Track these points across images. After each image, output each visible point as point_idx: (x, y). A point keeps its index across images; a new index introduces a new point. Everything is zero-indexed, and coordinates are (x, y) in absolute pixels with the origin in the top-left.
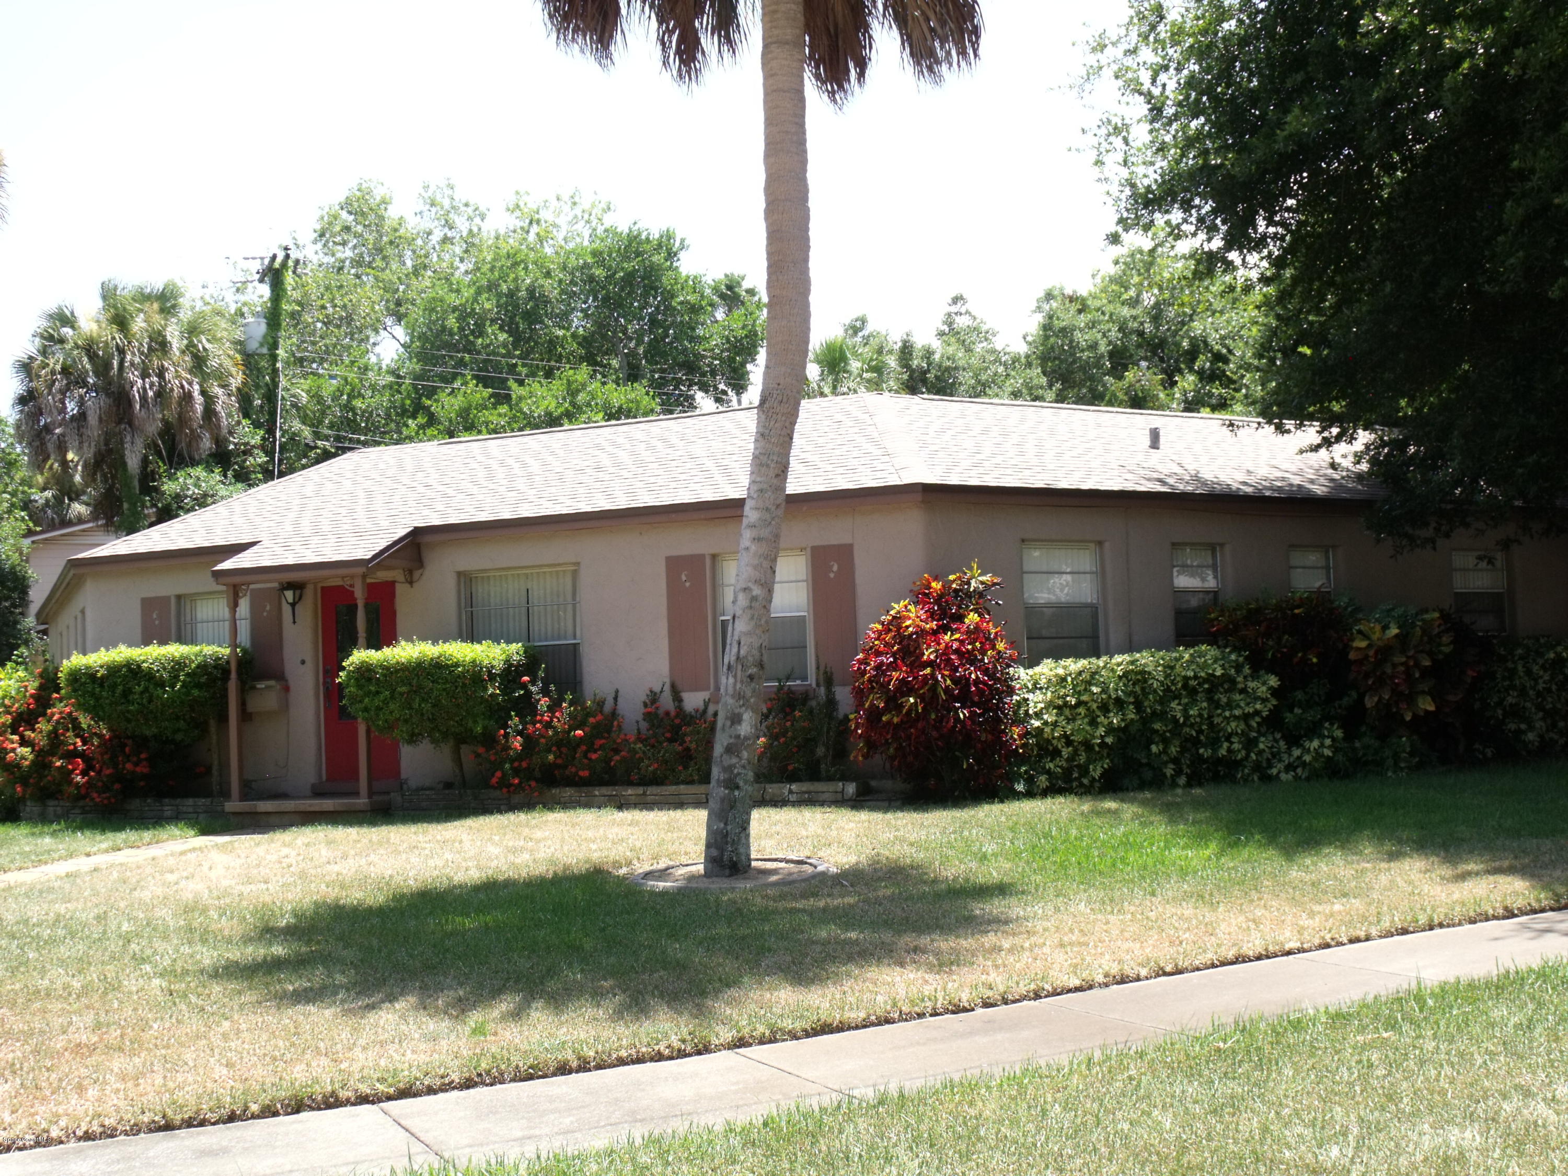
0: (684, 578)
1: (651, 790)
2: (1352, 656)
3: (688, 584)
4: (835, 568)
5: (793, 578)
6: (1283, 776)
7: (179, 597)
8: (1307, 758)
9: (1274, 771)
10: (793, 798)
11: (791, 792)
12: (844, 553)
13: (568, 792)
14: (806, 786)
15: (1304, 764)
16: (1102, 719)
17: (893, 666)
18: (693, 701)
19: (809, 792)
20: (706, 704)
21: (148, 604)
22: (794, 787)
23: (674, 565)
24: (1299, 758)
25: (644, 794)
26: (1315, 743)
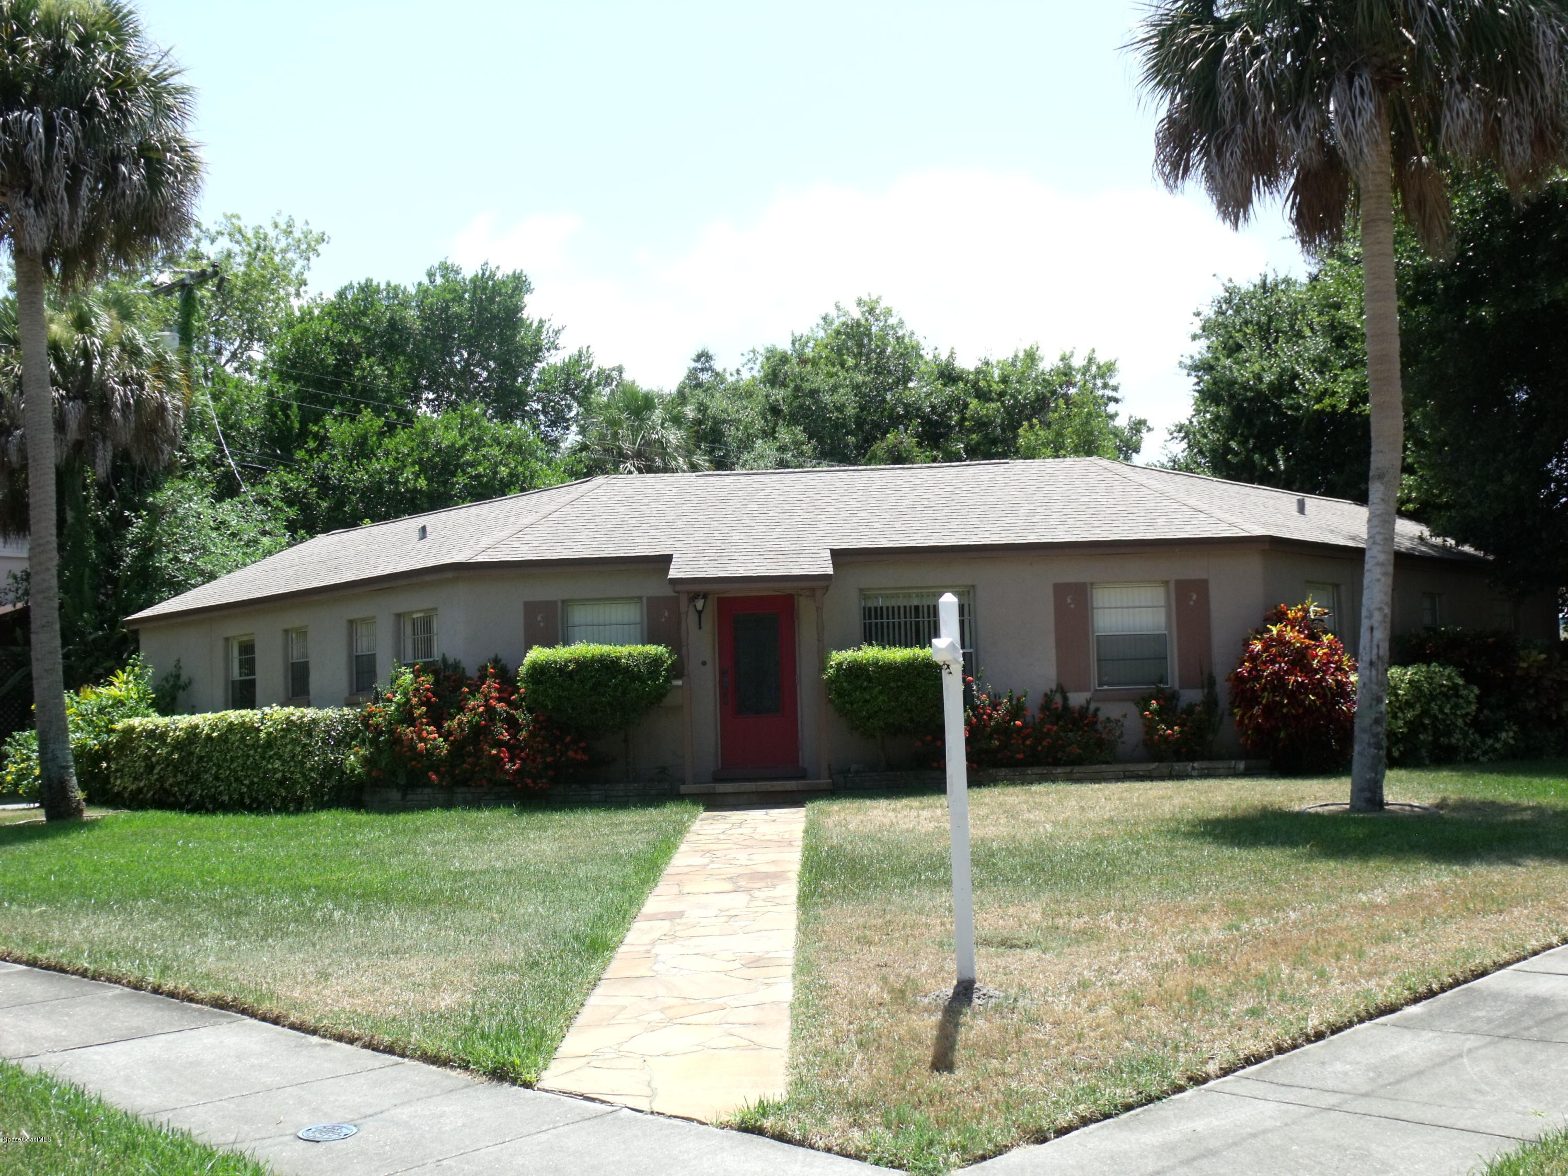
0: (1069, 601)
1: (1077, 769)
2: (1518, 673)
3: (1072, 606)
4: (1194, 597)
5: (1150, 604)
6: (1481, 759)
7: (563, 602)
8: (1498, 746)
9: (1475, 755)
10: (1195, 773)
11: (1193, 768)
12: (1202, 587)
13: (1003, 772)
14: (1205, 764)
15: (1495, 750)
16: (1400, 714)
17: (1289, 672)
18: (1077, 699)
19: (1208, 769)
20: (1088, 702)
21: (531, 609)
22: (1196, 765)
23: (1061, 590)
24: (1492, 746)
25: (1071, 772)
26: (1504, 735)
